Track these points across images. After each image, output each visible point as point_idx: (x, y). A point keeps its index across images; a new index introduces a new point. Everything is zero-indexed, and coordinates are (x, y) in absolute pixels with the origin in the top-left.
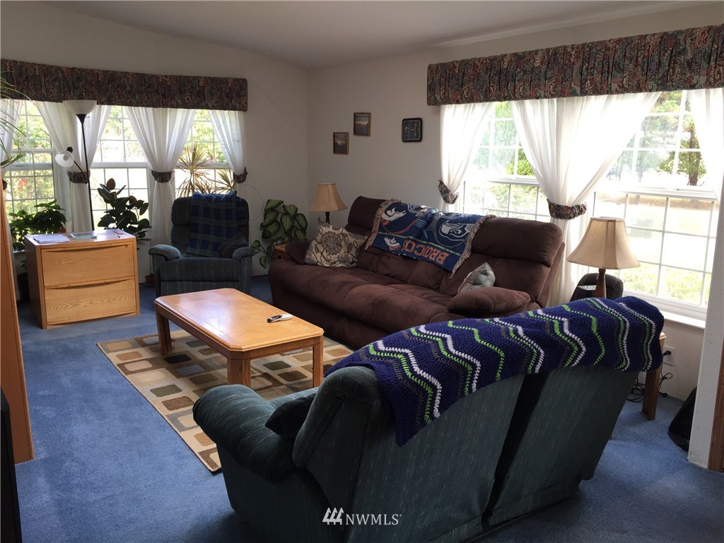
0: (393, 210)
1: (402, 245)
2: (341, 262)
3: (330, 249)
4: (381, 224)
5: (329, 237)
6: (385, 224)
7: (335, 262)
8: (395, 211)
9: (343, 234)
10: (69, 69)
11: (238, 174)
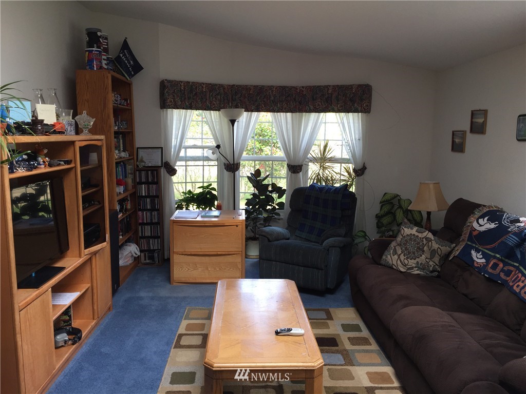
0: (486, 218)
1: (488, 262)
2: (419, 269)
3: (409, 253)
4: (471, 233)
5: (411, 239)
6: (475, 233)
7: (412, 268)
8: (488, 220)
9: (427, 238)
10: (229, 86)
11: (357, 169)
